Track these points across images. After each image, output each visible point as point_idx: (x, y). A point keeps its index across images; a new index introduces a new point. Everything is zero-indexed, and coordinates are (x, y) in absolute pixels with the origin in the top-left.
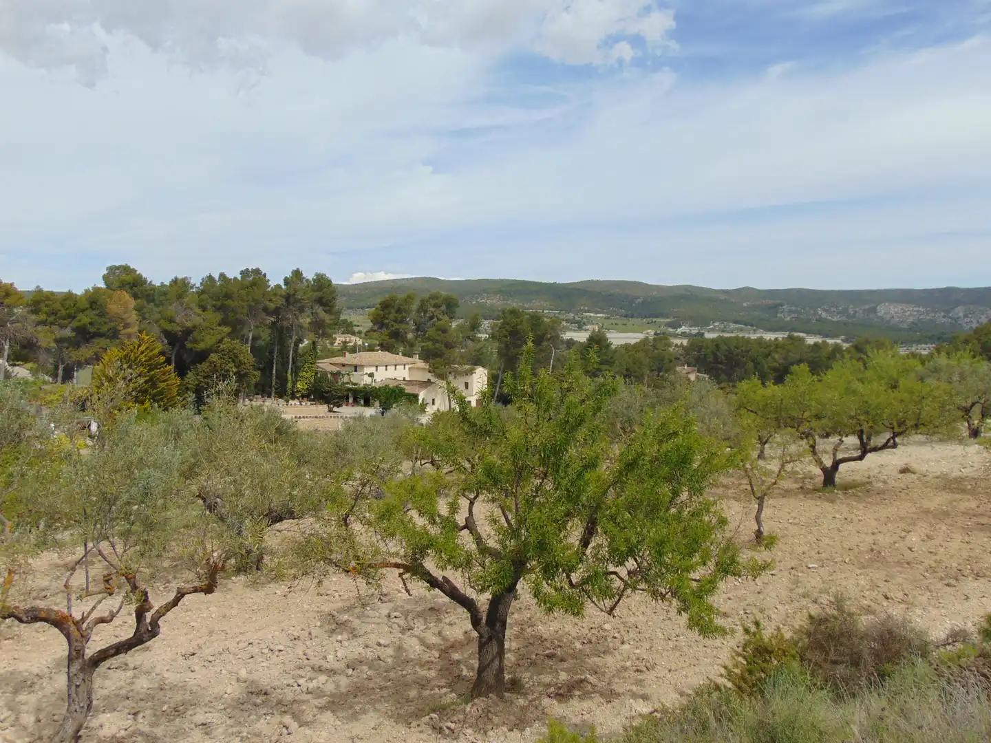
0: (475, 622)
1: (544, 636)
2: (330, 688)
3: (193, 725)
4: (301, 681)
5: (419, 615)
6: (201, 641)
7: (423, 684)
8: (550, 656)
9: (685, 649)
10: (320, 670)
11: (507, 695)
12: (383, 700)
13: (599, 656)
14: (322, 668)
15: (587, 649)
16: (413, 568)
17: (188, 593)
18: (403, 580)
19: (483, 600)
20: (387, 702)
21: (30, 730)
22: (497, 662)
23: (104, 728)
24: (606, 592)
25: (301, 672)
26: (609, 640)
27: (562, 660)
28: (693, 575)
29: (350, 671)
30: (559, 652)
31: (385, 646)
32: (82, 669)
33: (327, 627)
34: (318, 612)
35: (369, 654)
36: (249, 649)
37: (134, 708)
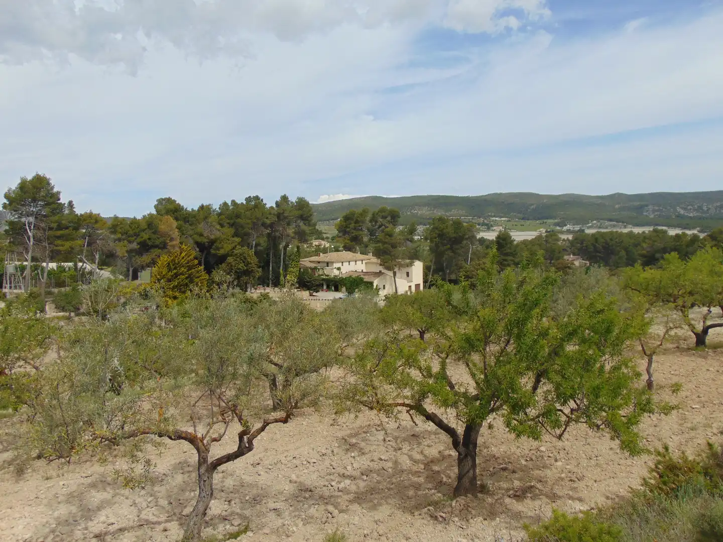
0: (456, 444)
1: (497, 455)
2: (353, 488)
3: (268, 510)
4: (333, 484)
5: (404, 440)
6: (261, 455)
7: (417, 487)
8: (504, 469)
9: (605, 466)
10: (344, 476)
11: (479, 495)
12: (391, 497)
13: (540, 470)
14: (345, 475)
15: (530, 464)
16: (417, 407)
17: (271, 423)
18: (410, 414)
20: (394, 498)
21: (167, 509)
22: (471, 472)
23: (212, 509)
25: (332, 477)
26: (545, 458)
27: (514, 472)
28: (621, 412)
29: (365, 477)
30: (510, 467)
31: (385, 460)
32: (207, 471)
33: (344, 447)
34: (334, 437)
35: (375, 466)
36: (294, 461)
37: (228, 497)
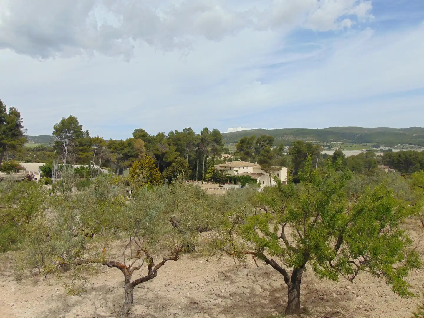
0: (286, 280)
1: (318, 289)
2: (223, 304)
3: (169, 314)
4: (211, 300)
5: (260, 275)
6: (171, 280)
7: (263, 306)
8: (321, 299)
9: (391, 302)
10: (219, 296)
11: (302, 315)
12: (246, 311)
13: (345, 301)
14: (220, 295)
15: (339, 297)
16: (259, 255)
17: (167, 260)
18: (254, 259)
19: (290, 270)
20: (248, 312)
21: (111, 309)
22: (296, 299)
23: (137, 311)
24: (349, 271)
25: (211, 296)
26: (350, 294)
27: (327, 301)
28: (395, 266)
29: (231, 298)
30: (325, 297)
31: (246, 288)
32: (130, 287)
33: (222, 278)
34: (217, 271)
35: (239, 291)
36: (190, 285)
37: (147, 304)
